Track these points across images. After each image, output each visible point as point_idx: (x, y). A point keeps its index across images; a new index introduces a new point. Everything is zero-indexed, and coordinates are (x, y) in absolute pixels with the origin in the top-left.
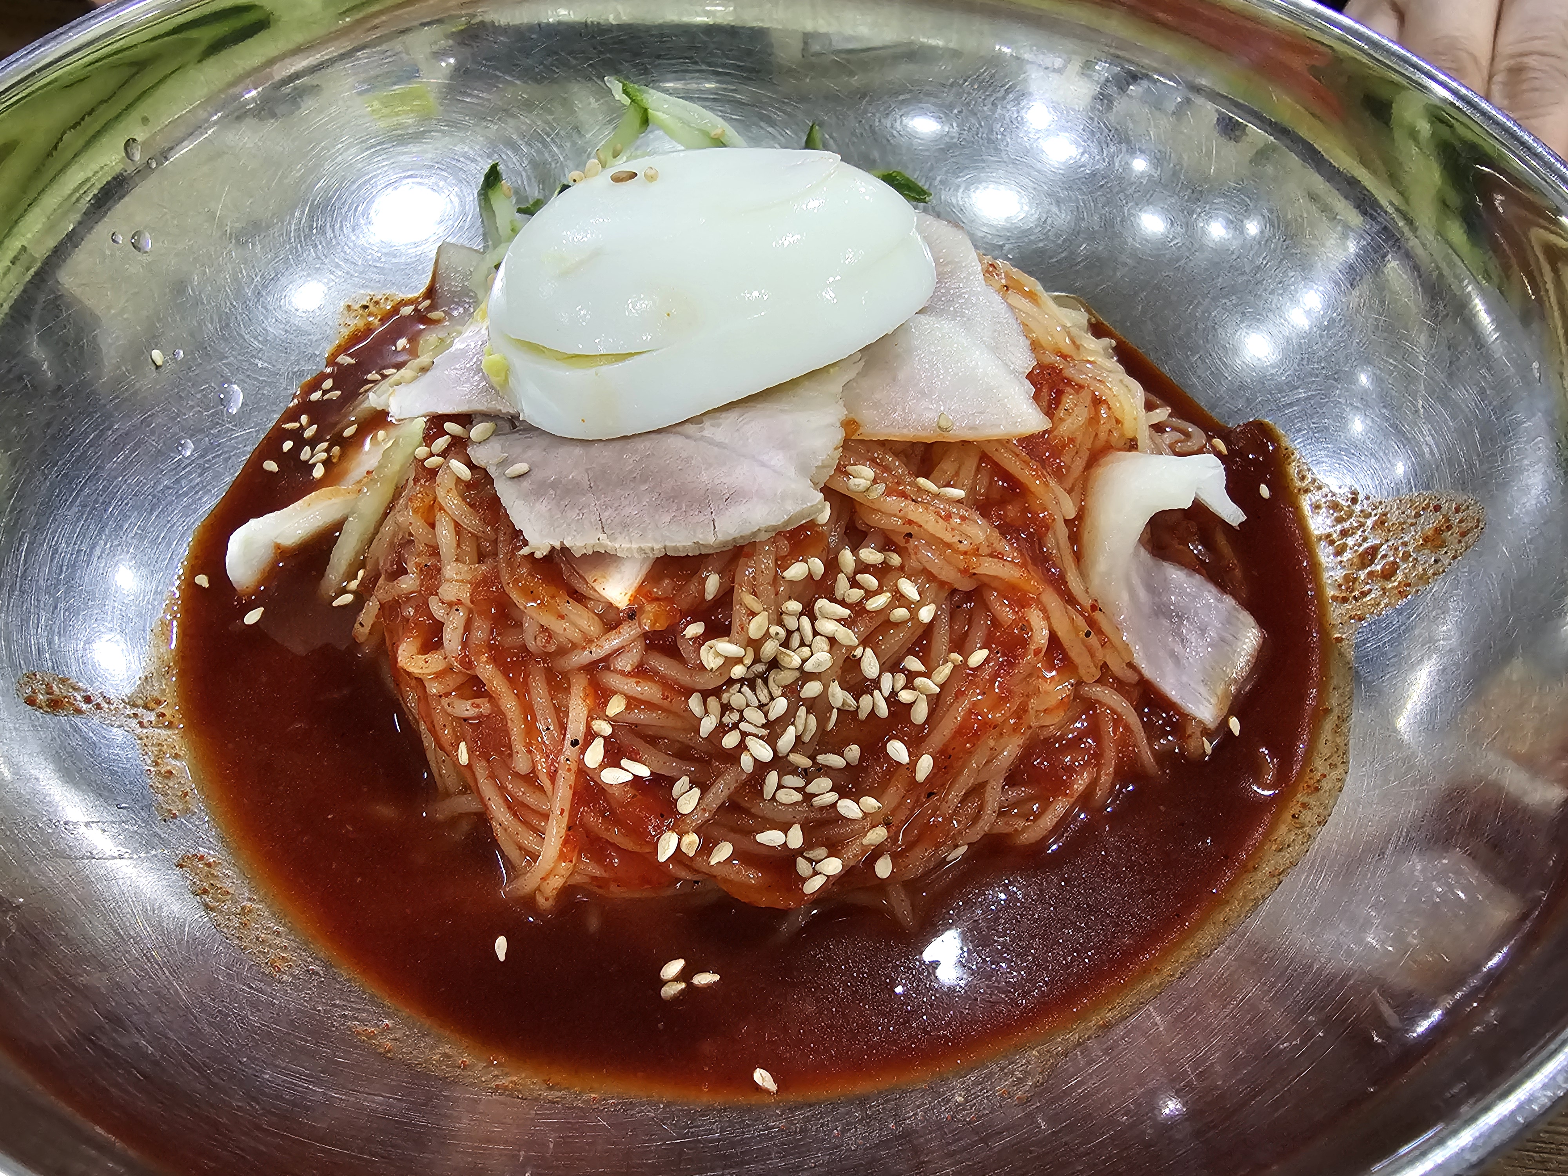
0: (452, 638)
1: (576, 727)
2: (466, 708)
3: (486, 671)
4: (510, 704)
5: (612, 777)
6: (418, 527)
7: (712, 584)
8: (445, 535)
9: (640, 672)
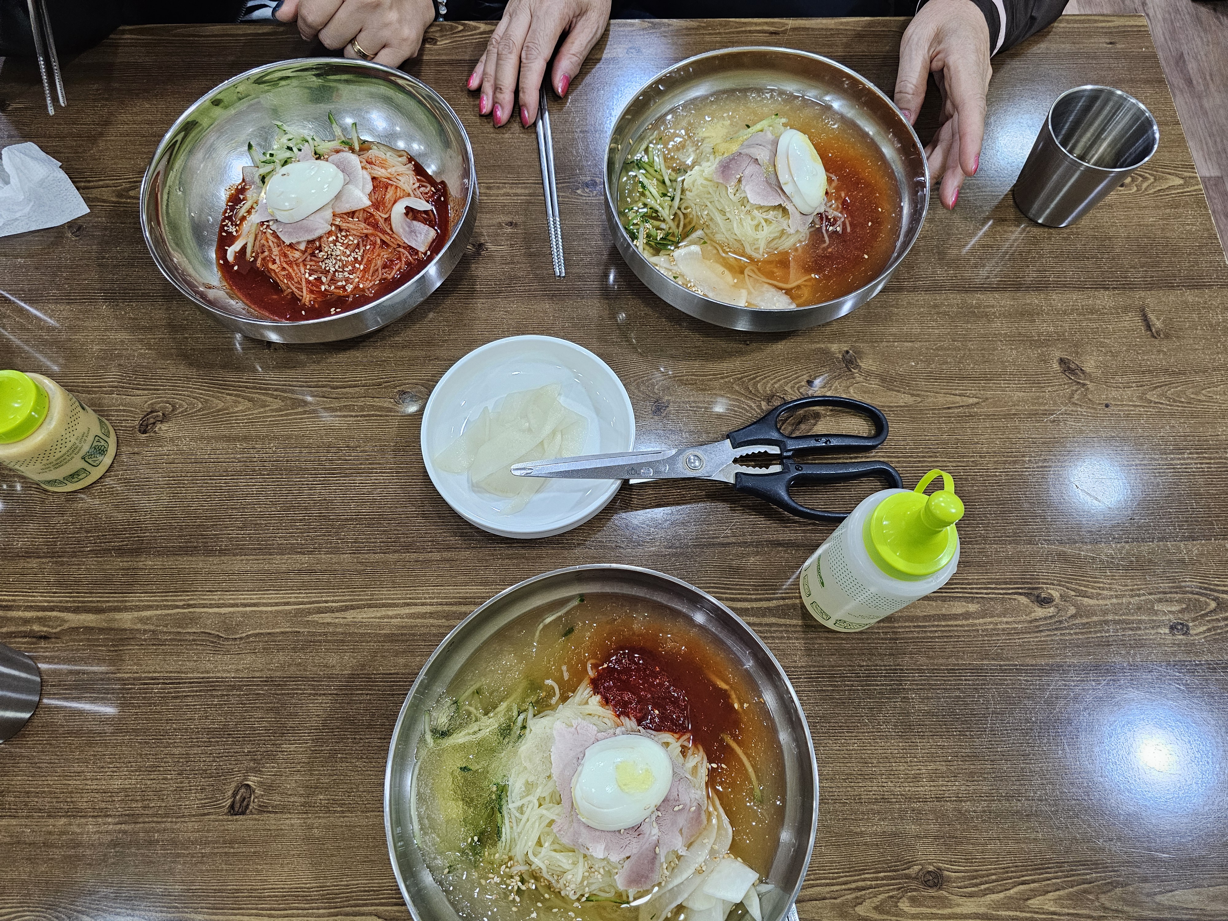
0: (278, 261)
1: (303, 271)
2: (283, 273)
3: (285, 266)
4: (291, 270)
5: (311, 278)
6: (265, 243)
7: (318, 244)
8: (271, 244)
9: (311, 260)
